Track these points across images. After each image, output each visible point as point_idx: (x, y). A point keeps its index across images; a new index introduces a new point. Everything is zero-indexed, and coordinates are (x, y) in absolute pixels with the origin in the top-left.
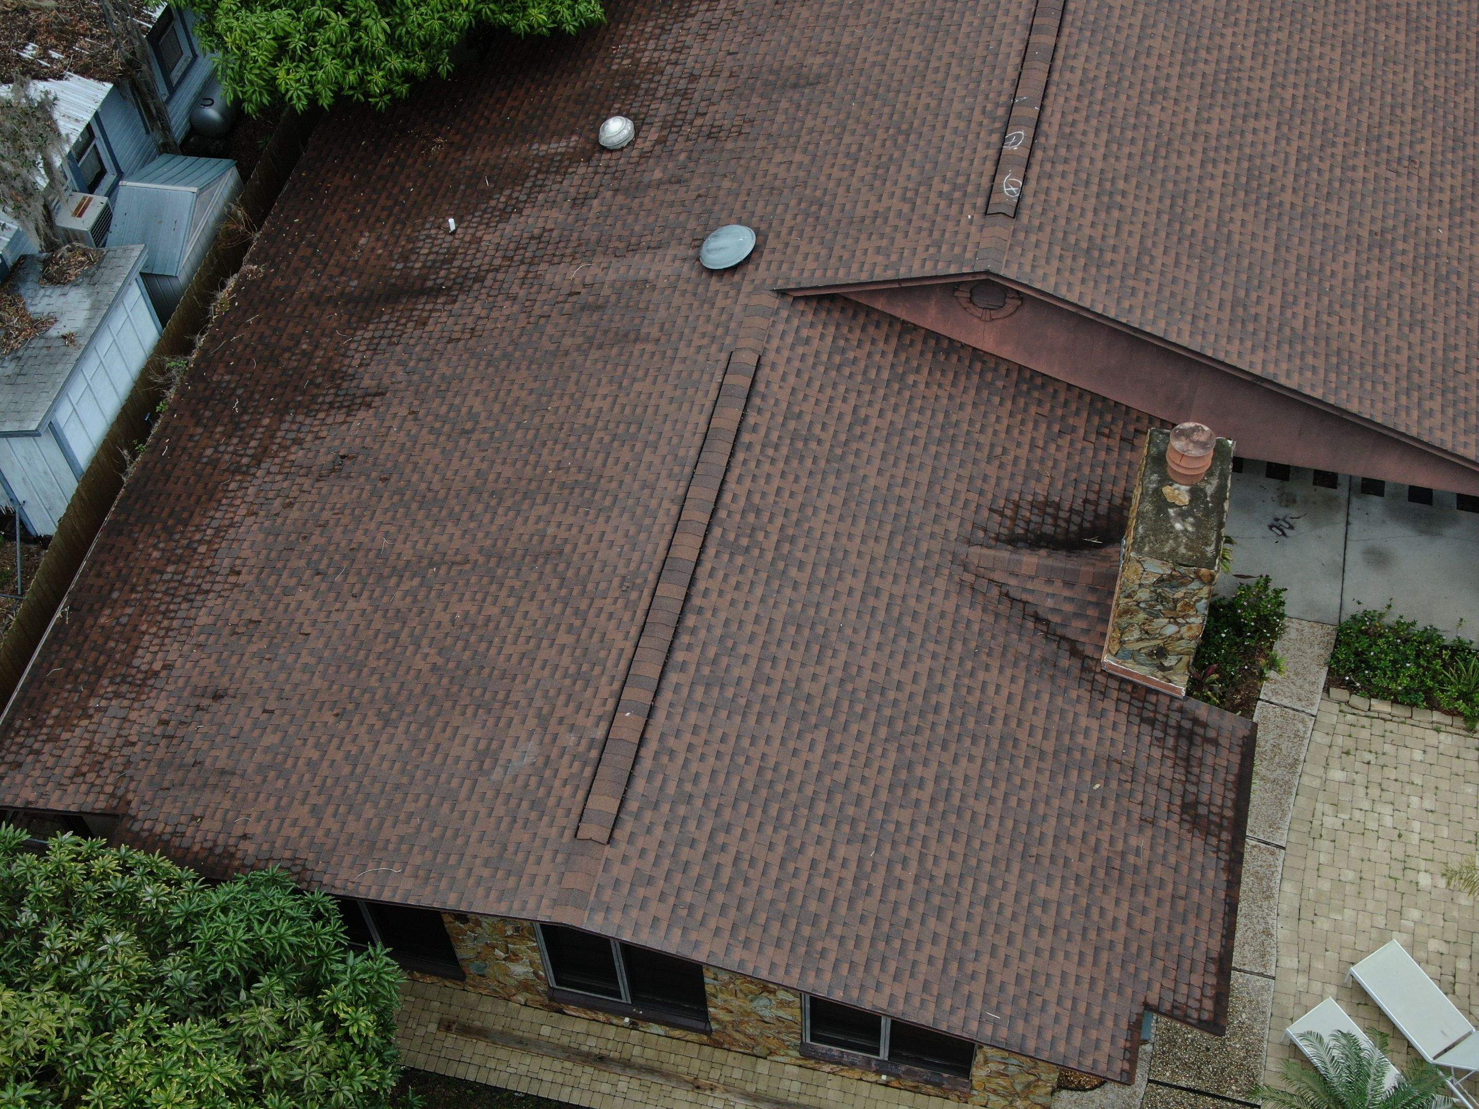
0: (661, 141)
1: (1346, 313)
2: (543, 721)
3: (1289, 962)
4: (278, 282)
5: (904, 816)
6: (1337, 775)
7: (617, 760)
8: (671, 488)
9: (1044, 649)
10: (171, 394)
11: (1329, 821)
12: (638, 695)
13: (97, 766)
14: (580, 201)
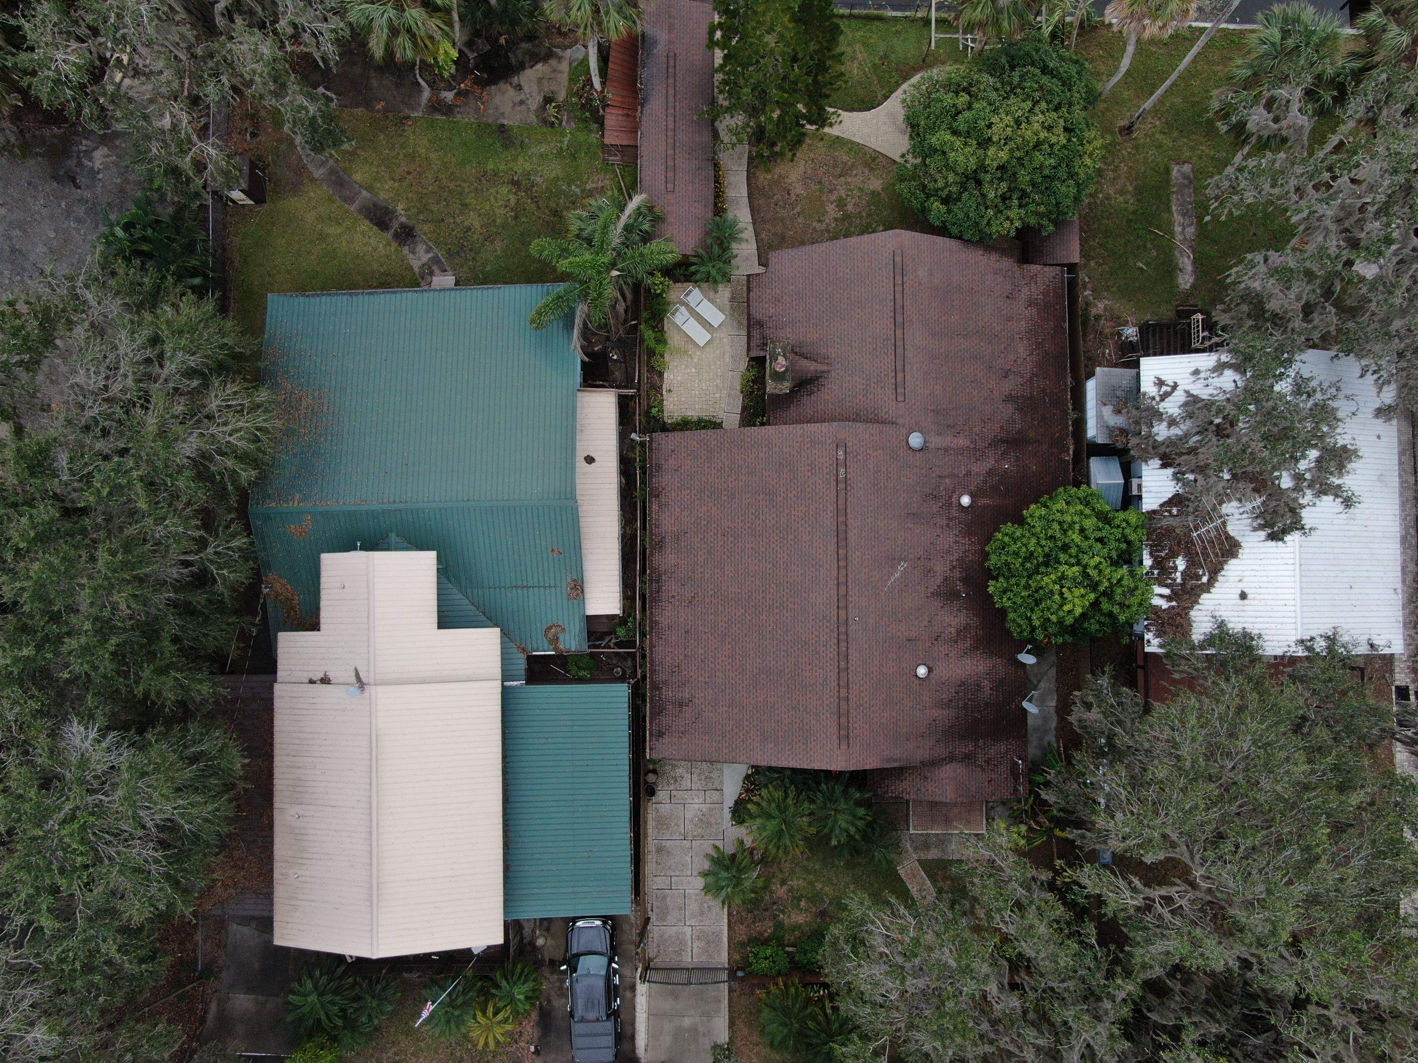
0: (950, 497)
1: (741, 462)
2: (920, 284)
3: (725, 340)
4: (1055, 450)
5: (829, 289)
6: (717, 395)
7: (898, 271)
8: (909, 354)
9: (804, 351)
10: (1071, 407)
11: (718, 381)
12: (899, 288)
13: (1032, 278)
14: (969, 473)
